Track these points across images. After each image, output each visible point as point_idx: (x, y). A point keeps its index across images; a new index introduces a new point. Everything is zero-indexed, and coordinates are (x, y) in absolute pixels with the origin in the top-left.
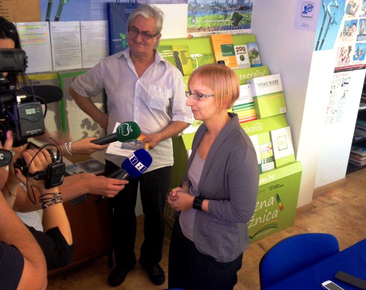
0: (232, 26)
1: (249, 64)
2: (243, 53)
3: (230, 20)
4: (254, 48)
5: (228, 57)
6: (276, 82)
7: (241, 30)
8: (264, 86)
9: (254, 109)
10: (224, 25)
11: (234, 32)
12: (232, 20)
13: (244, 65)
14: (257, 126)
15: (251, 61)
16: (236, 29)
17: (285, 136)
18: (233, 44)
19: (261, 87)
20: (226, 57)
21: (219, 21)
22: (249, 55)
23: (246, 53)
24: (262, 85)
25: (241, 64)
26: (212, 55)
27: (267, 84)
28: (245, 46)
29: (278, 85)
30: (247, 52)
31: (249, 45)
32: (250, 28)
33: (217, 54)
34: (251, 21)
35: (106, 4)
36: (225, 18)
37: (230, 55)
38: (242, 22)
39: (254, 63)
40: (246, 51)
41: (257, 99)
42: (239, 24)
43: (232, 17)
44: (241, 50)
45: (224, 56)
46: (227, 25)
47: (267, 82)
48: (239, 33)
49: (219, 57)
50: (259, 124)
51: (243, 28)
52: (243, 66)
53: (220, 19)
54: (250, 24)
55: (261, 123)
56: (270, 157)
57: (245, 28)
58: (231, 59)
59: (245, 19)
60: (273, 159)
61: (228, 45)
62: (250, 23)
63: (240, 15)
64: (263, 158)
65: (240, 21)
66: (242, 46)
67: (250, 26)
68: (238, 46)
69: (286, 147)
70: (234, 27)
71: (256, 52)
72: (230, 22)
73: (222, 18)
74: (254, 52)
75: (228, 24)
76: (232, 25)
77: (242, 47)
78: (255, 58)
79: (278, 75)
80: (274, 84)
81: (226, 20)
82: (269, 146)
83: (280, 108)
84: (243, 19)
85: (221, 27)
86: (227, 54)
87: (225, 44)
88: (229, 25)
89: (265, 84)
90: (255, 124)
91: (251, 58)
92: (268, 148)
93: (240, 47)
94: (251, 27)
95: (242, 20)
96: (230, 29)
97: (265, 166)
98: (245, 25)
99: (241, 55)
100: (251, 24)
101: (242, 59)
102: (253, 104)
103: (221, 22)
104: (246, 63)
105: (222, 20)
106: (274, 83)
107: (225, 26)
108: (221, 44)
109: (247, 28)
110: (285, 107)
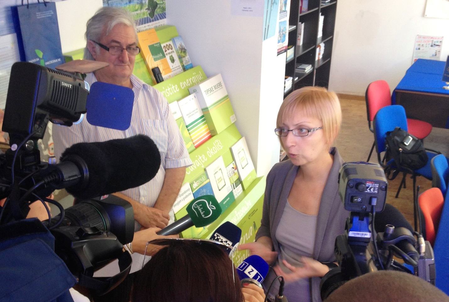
0: (149, 18)
1: (181, 67)
2: (172, 52)
3: (146, 9)
4: (180, 44)
5: (159, 60)
6: (220, 84)
7: (157, 22)
8: (211, 93)
9: (206, 124)
10: (141, 18)
11: (152, 25)
12: (148, 9)
13: (176, 68)
14: (217, 145)
15: (181, 62)
16: (153, 21)
17: (243, 149)
18: (160, 43)
19: (208, 95)
20: (158, 61)
21: (136, 13)
22: (178, 54)
23: (173, 52)
24: (209, 92)
25: (173, 67)
26: (142, 61)
27: (212, 89)
28: (171, 43)
29: (222, 88)
30: (175, 51)
31: (175, 40)
32: (165, 18)
33: (148, 59)
34: (165, 8)
35: (10, 9)
36: (141, 8)
37: (160, 58)
38: (158, 11)
39: (185, 63)
40: (174, 49)
41: (208, 111)
42: (155, 14)
43: (148, 6)
44: (169, 50)
45: (155, 60)
46: (144, 18)
47: (212, 87)
48: (156, 26)
49: (151, 62)
50: (217, 141)
51: (159, 19)
52: (176, 70)
53: (136, 10)
54: (165, 12)
55: (219, 140)
56: (237, 180)
57: (161, 19)
58: (163, 64)
59: (160, 6)
60: (239, 181)
61: (156, 44)
62: (165, 10)
63: (154, 2)
64: (232, 182)
65: (156, 10)
66: (168, 43)
67: (165, 14)
68: (165, 44)
69: (247, 163)
70: (151, 19)
71: (183, 49)
72: (147, 12)
73: (138, 8)
74: (182, 49)
75: (144, 15)
76: (148, 16)
77: (168, 45)
78: (185, 57)
79: (219, 76)
80: (219, 88)
81: (142, 11)
82: (234, 167)
83: (231, 117)
84: (158, 6)
85: (139, 21)
86: (158, 57)
87: (152, 44)
88: (146, 17)
89: (211, 90)
90: (215, 143)
91: (180, 58)
92: (233, 169)
93: (167, 45)
94: (166, 16)
95: (157, 8)
96: (148, 22)
97: (235, 191)
98: (160, 14)
99: (170, 55)
100: (167, 12)
101: (173, 61)
102: (204, 118)
103: (137, 14)
104: (177, 65)
105: (139, 12)
106: (219, 86)
107: (143, 19)
108: (149, 45)
109: (163, 18)
110: (234, 115)
